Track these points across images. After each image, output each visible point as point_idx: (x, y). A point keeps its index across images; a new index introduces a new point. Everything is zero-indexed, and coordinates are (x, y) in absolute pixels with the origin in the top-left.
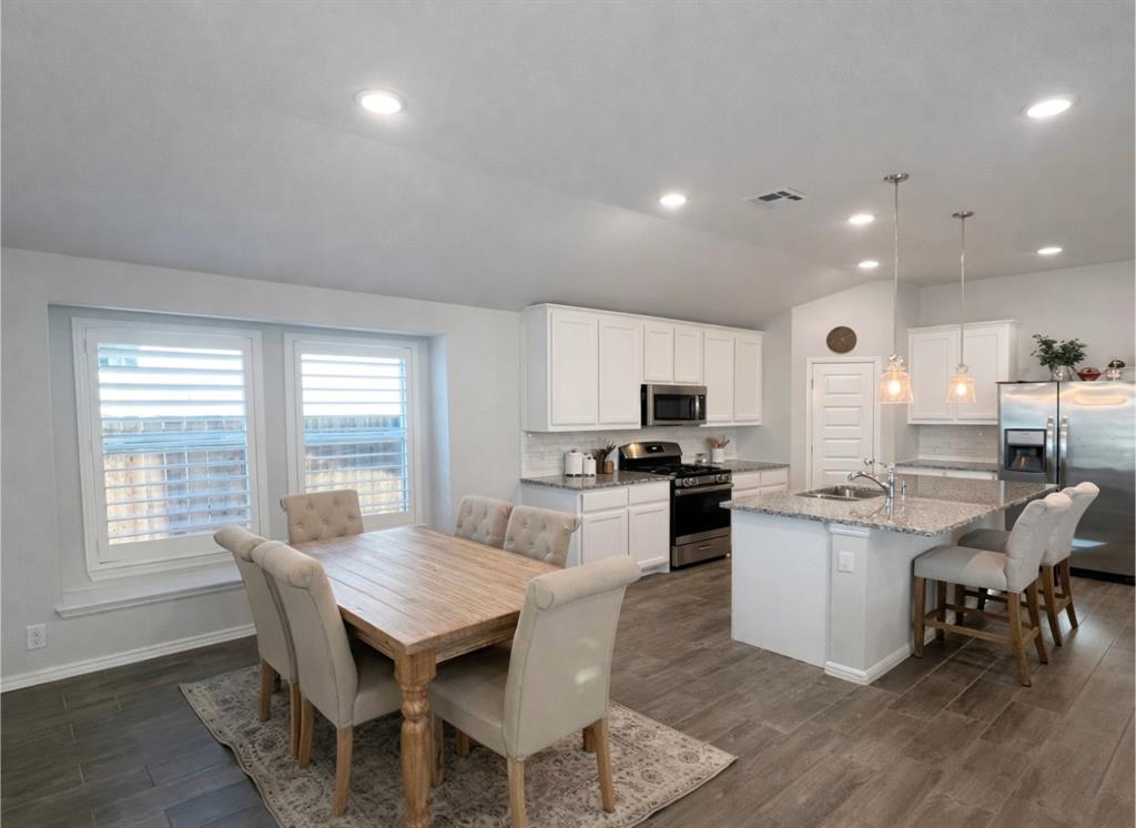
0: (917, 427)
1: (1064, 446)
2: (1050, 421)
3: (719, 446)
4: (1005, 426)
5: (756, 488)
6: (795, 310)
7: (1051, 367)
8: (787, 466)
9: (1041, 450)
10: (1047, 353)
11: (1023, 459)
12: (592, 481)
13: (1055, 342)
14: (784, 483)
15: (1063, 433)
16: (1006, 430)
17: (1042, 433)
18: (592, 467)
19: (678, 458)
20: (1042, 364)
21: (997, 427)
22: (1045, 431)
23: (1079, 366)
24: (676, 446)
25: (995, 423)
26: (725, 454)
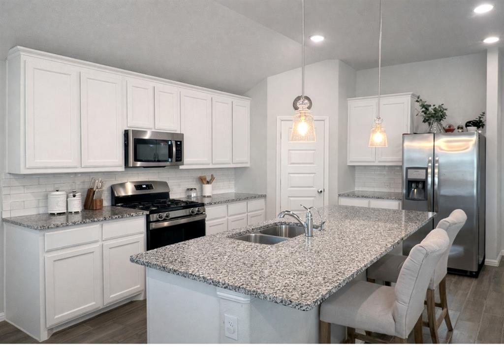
0: (354, 167)
1: (436, 180)
2: (430, 161)
3: (208, 183)
4: (406, 166)
5: (224, 217)
6: (270, 79)
7: (430, 124)
8: (264, 196)
9: (424, 182)
10: (425, 113)
11: (415, 190)
12: (78, 218)
13: (430, 106)
14: (262, 209)
15: (436, 171)
16: (407, 169)
17: (425, 170)
18: (76, 205)
19: (166, 195)
20: (424, 121)
21: (401, 167)
22: (426, 169)
23: (445, 123)
24: (165, 184)
25: (400, 164)
26: (213, 189)
